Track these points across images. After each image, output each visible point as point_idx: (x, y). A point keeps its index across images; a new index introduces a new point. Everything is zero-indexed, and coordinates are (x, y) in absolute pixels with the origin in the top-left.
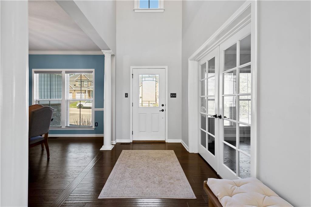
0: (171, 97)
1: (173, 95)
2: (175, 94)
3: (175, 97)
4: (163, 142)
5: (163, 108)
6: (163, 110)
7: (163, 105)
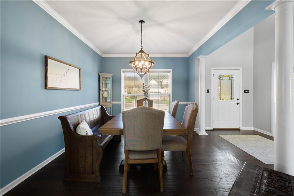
0: (245, 93)
1: (246, 91)
2: (248, 90)
3: (248, 93)
4: (238, 130)
5: (238, 102)
6: (238, 104)
7: (238, 99)
